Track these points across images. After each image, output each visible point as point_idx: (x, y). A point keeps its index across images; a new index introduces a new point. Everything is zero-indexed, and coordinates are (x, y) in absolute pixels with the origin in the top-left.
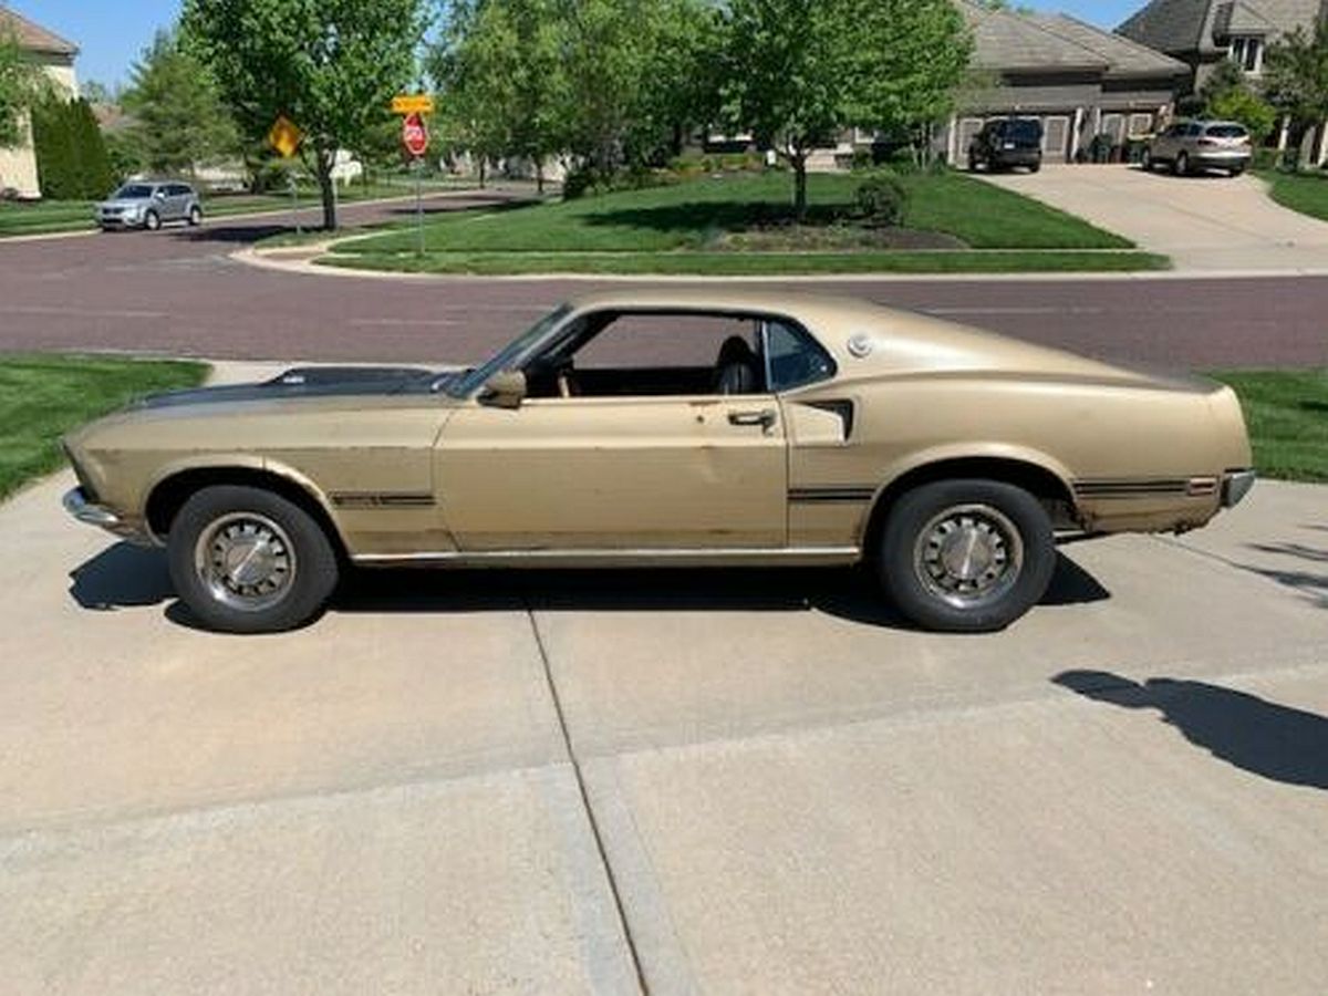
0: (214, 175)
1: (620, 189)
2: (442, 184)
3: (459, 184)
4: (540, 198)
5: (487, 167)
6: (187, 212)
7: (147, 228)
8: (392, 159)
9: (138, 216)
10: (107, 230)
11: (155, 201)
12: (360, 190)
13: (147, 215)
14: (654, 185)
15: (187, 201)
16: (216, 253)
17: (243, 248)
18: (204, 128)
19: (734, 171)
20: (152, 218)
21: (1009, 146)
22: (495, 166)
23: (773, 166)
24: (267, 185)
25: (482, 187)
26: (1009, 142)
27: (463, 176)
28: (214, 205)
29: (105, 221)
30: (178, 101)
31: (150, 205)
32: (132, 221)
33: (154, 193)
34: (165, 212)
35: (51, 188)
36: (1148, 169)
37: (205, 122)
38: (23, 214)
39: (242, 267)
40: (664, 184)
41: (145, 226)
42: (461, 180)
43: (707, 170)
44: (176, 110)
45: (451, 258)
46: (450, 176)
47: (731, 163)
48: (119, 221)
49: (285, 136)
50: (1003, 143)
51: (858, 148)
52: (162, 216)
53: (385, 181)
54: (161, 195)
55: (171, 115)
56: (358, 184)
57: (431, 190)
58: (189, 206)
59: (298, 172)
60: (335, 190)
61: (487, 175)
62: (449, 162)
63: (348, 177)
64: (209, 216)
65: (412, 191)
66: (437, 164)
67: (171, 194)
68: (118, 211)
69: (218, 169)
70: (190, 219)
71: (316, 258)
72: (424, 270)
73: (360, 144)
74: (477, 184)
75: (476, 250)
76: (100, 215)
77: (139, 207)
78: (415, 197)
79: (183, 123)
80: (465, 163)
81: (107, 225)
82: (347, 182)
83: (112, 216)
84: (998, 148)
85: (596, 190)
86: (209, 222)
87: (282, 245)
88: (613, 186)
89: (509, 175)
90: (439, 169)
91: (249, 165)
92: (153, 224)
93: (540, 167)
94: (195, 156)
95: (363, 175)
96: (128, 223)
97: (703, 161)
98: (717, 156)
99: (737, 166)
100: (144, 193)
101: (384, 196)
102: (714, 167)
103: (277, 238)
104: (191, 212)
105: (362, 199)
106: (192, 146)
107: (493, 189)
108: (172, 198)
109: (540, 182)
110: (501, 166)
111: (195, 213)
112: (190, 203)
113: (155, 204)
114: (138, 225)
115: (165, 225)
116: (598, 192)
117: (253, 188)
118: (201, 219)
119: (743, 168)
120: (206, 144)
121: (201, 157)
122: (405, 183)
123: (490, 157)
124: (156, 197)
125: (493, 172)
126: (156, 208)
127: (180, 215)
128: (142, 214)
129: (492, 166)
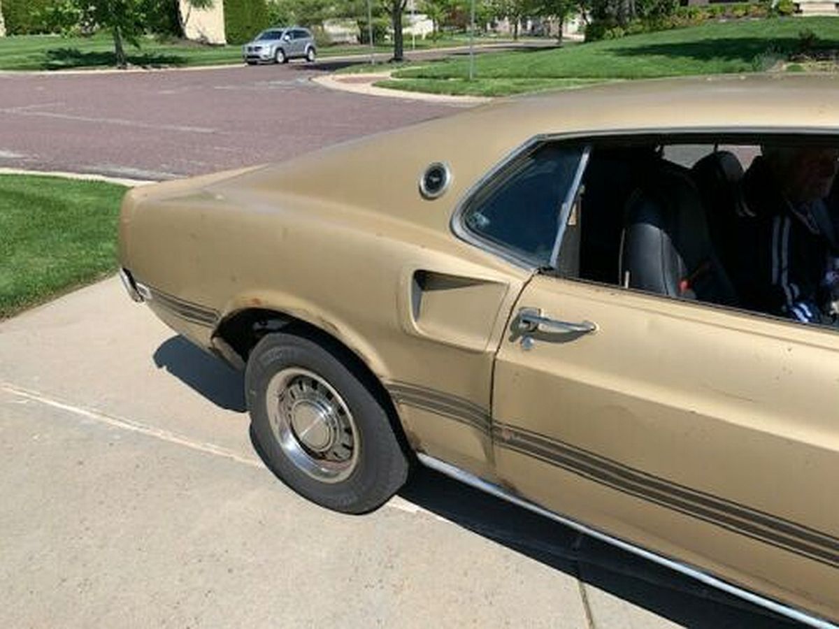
0: (333, 29)
1: (636, 33)
2: (488, 40)
3: (499, 40)
4: (561, 45)
5: (519, 27)
6: (306, 52)
7: (277, 62)
9: (271, 52)
10: (251, 63)
11: (283, 42)
12: (431, 43)
13: (276, 53)
14: (665, 29)
15: (306, 42)
16: (302, 79)
17: (328, 75)
19: (738, 17)
20: (280, 55)
22: (525, 27)
23: (777, 11)
25: (515, 41)
27: (502, 34)
29: (249, 57)
32: (265, 56)
33: (283, 35)
34: (289, 51)
35: (231, 37)
38: (206, 54)
40: (674, 27)
41: (275, 60)
42: (500, 37)
43: (712, 16)
45: (497, 83)
46: (494, 35)
48: (258, 57)
52: (287, 55)
53: (450, 37)
56: (431, 38)
57: (480, 43)
58: (306, 49)
61: (519, 33)
62: (493, 25)
63: (425, 33)
64: (319, 56)
65: (466, 44)
66: (484, 27)
67: (295, 37)
68: (258, 49)
69: (339, 26)
70: (306, 57)
71: (375, 82)
72: (471, 93)
74: (512, 40)
76: (247, 53)
77: (271, 47)
78: (468, 47)
80: (504, 25)
81: (249, 60)
82: (424, 37)
83: (254, 53)
87: (357, 72)
88: (629, 30)
89: (534, 34)
90: (486, 31)
91: (359, 23)
92: (280, 59)
93: (560, 26)
94: (325, 17)
95: (434, 31)
96: (264, 58)
97: (709, 9)
98: (723, 4)
99: (740, 12)
100: (277, 35)
101: (445, 46)
102: (719, 14)
103: (355, 67)
104: (308, 51)
105: (431, 48)
106: (324, 10)
107: (522, 42)
108: (295, 41)
109: (560, 37)
110: (529, 27)
111: (311, 52)
112: (308, 45)
113: (283, 44)
114: (269, 60)
115: (290, 61)
116: (617, 35)
117: (363, 39)
118: (315, 57)
119: (746, 14)
120: (333, 9)
121: (328, 17)
122: (463, 39)
123: (521, 20)
124: (284, 39)
125: (523, 31)
126: (284, 47)
127: (300, 53)
128: (273, 52)
129: (522, 27)
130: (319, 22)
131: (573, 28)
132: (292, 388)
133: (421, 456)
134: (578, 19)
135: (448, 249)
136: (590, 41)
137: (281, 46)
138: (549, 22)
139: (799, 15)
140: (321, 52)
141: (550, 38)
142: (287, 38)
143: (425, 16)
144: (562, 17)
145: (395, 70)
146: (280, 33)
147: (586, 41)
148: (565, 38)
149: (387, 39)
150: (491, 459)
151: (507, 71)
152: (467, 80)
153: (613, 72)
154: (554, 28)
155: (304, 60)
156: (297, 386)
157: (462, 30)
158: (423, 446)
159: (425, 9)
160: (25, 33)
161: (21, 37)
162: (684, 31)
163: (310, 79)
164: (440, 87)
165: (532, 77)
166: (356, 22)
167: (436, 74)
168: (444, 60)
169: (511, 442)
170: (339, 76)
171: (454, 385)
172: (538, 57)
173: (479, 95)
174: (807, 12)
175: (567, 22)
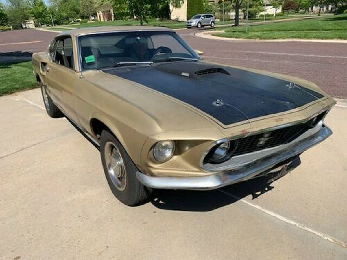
10: (189, 28)
13: (198, 24)
15: (211, 19)
20: (199, 24)
32: (193, 25)
41: (197, 27)
48: (191, 25)
52: (202, 24)
58: (211, 22)
62: (312, 8)
66: (308, 9)
68: (191, 23)
70: (211, 25)
74: (317, 15)
76: (187, 24)
77: (196, 22)
81: (188, 26)
83: (189, 24)
89: (331, 12)
92: (199, 26)
96: (192, 26)
100: (199, 17)
101: (280, 19)
105: (273, 20)
108: (206, 19)
110: (330, 9)
111: (213, 23)
112: (211, 20)
114: (195, 26)
115: (203, 27)
118: (214, 25)
124: (202, 19)
125: (327, 10)
126: (201, 22)
127: (208, 24)
128: (197, 23)
129: (326, 9)
137: (200, 21)
142: (203, 18)
143: (272, 6)
146: (200, 16)
157: (296, 11)
160: (119, 19)
161: (118, 21)
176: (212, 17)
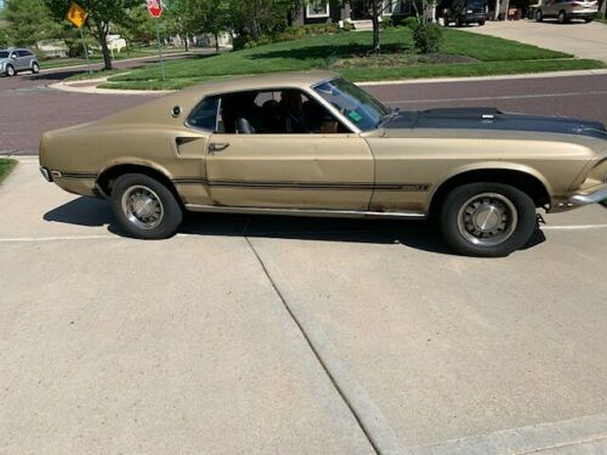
0: (48, 48)
1: (264, 44)
3: (175, 50)
4: (218, 53)
5: (188, 41)
6: (31, 66)
7: (8, 75)
8: (140, 28)
11: (11, 59)
12: (125, 54)
13: (7, 68)
14: (281, 41)
15: (30, 59)
16: (41, 86)
17: (58, 82)
18: (40, 23)
19: (321, 33)
20: (10, 69)
21: (470, 12)
22: (192, 40)
23: (343, 28)
24: (76, 52)
25: (187, 51)
26: (470, 10)
27: (176, 46)
28: (49, 63)
30: (25, 9)
31: (8, 62)
33: (10, 55)
34: (17, 66)
36: (540, 21)
37: (41, 21)
39: (55, 92)
40: (285, 40)
41: (7, 73)
42: (176, 48)
43: (307, 32)
44: (25, 14)
45: (182, 80)
46: (171, 47)
47: (319, 28)
49: (77, 13)
50: (466, 11)
51: (384, 19)
52: (16, 68)
53: (138, 50)
54: (14, 56)
55: (23, 18)
56: (125, 51)
57: (160, 53)
58: (31, 63)
59: (93, 45)
60: (112, 55)
61: (188, 46)
62: (169, 40)
63: (119, 48)
64: (42, 69)
65: (152, 54)
66: (163, 42)
67: (21, 56)
69: (50, 45)
70: (32, 70)
71: (98, 85)
72: (166, 88)
73: (121, 20)
74: (184, 50)
75: (194, 76)
77: (2, 63)
79: (30, 22)
80: (177, 40)
82: (119, 50)
84: (464, 13)
85: (251, 45)
86: (43, 71)
87: (81, 79)
88: (260, 42)
89: (199, 45)
90: (164, 45)
91: (67, 43)
92: (11, 72)
93: (216, 39)
94: (37, 39)
95: (127, 46)
97: (304, 28)
98: (312, 25)
99: (322, 30)
101: (138, 57)
102: (311, 31)
103: (78, 76)
104: (33, 65)
105: (127, 58)
106: (35, 34)
107: (192, 51)
109: (217, 46)
110: (195, 40)
111: (35, 66)
112: (32, 61)
113: (11, 61)
114: (3, 73)
115: (19, 73)
116: (252, 45)
117: (70, 54)
118: (39, 69)
119: (326, 31)
120: (43, 33)
121: (41, 39)
122: (148, 51)
123: (189, 36)
124: (11, 57)
125: (191, 43)
126: (11, 63)
127: (26, 67)
128: (5, 67)
129: (190, 41)
130: (33, 42)
131: (225, 40)
132: (132, 197)
133: (187, 205)
134: (227, 35)
135: (184, 130)
136: (237, 50)
138: (208, 37)
139: (354, 30)
140: (42, 65)
141: (210, 47)
143: (118, 36)
144: (216, 34)
145: (110, 77)
146: (7, 53)
147: (235, 49)
148: (221, 47)
149: (90, 54)
150: (210, 194)
151: (186, 73)
152: (161, 80)
153: (250, 69)
154: (213, 41)
155: (30, 72)
156: (134, 195)
157: (146, 45)
158: (187, 200)
159: (117, 31)
162: (291, 42)
163: (46, 86)
164: (145, 86)
165: (203, 76)
166: (63, 42)
167: (139, 77)
168: (141, 67)
169: (215, 185)
170: (67, 83)
171: (194, 173)
172: (205, 62)
173: (171, 89)
174: (358, 29)
175: (220, 38)
176: (30, 54)
